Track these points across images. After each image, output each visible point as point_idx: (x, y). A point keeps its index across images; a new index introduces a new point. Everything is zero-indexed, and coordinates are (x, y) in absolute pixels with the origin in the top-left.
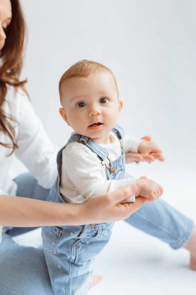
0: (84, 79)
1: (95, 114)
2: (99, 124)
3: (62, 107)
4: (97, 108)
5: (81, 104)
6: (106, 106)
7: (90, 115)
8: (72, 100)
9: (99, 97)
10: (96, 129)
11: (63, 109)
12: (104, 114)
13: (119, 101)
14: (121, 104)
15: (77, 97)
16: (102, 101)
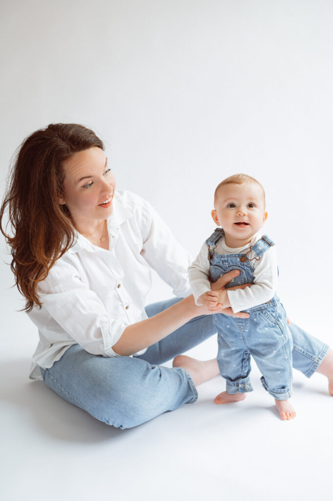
0: (238, 185)
1: (242, 215)
2: (247, 224)
3: (214, 209)
4: (244, 210)
5: (232, 206)
6: (253, 210)
7: (238, 215)
8: (225, 201)
9: (247, 202)
10: (244, 227)
11: (215, 211)
12: (250, 217)
13: (264, 212)
14: (266, 215)
15: (229, 199)
16: (251, 206)
